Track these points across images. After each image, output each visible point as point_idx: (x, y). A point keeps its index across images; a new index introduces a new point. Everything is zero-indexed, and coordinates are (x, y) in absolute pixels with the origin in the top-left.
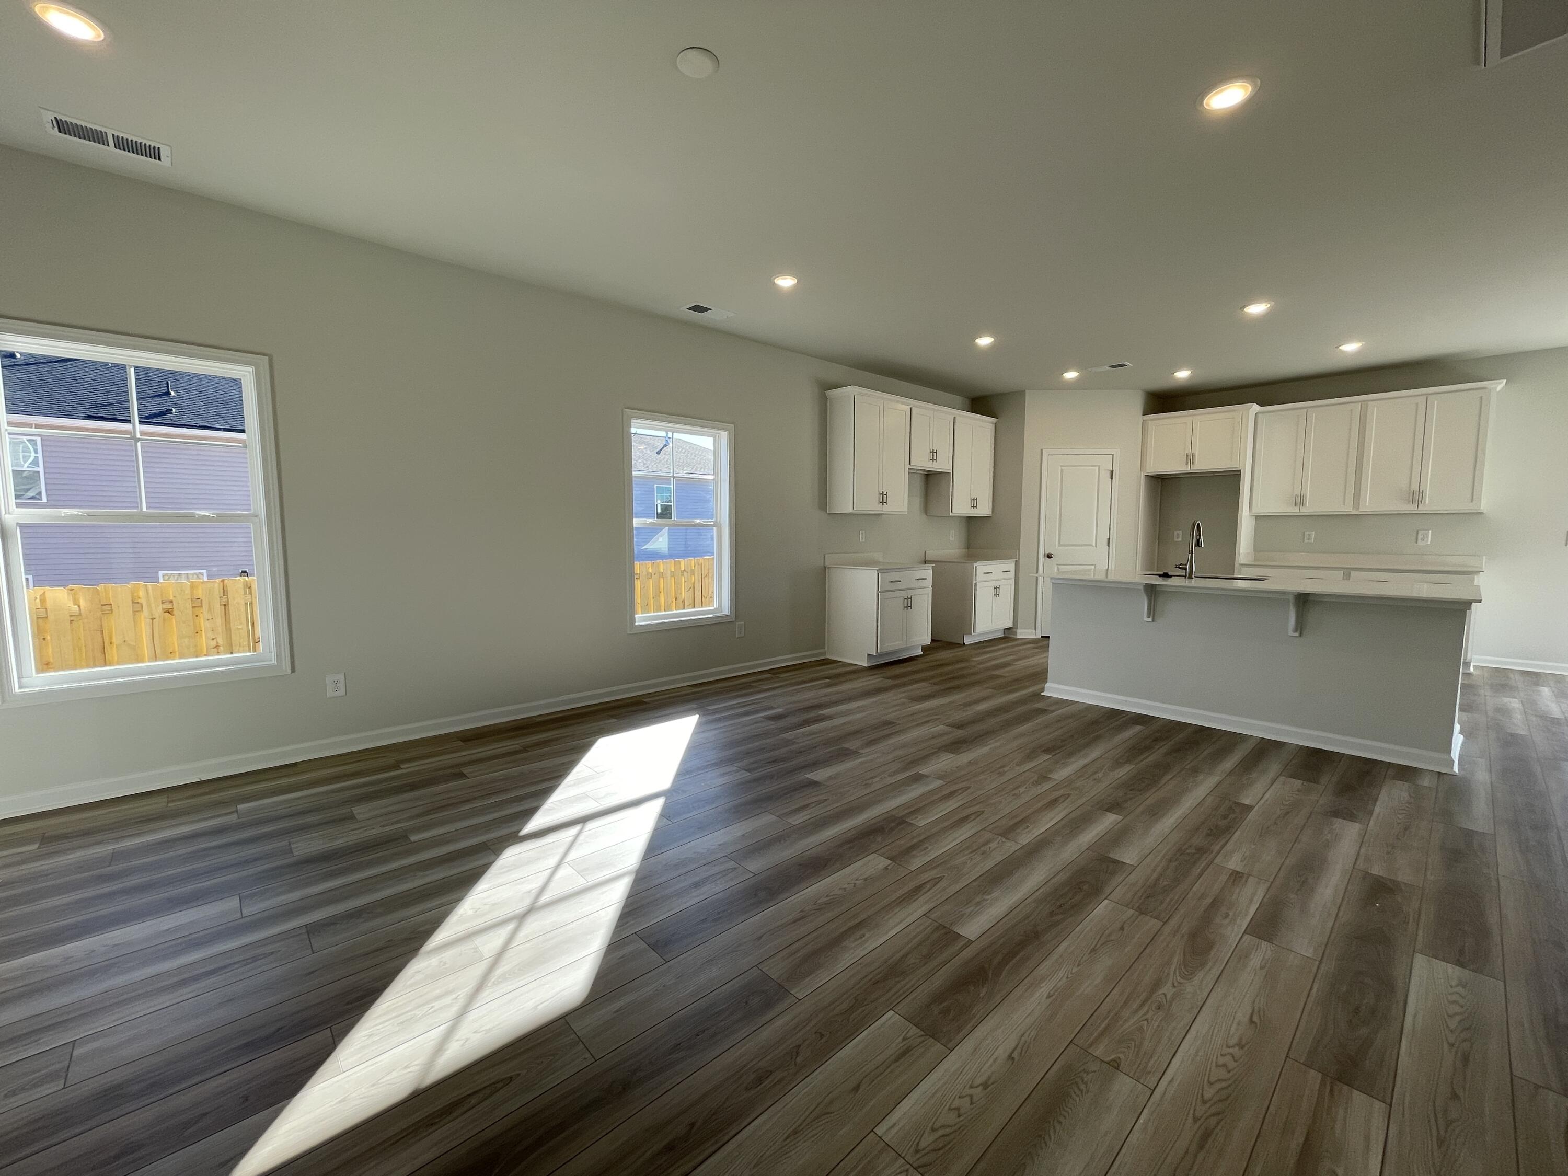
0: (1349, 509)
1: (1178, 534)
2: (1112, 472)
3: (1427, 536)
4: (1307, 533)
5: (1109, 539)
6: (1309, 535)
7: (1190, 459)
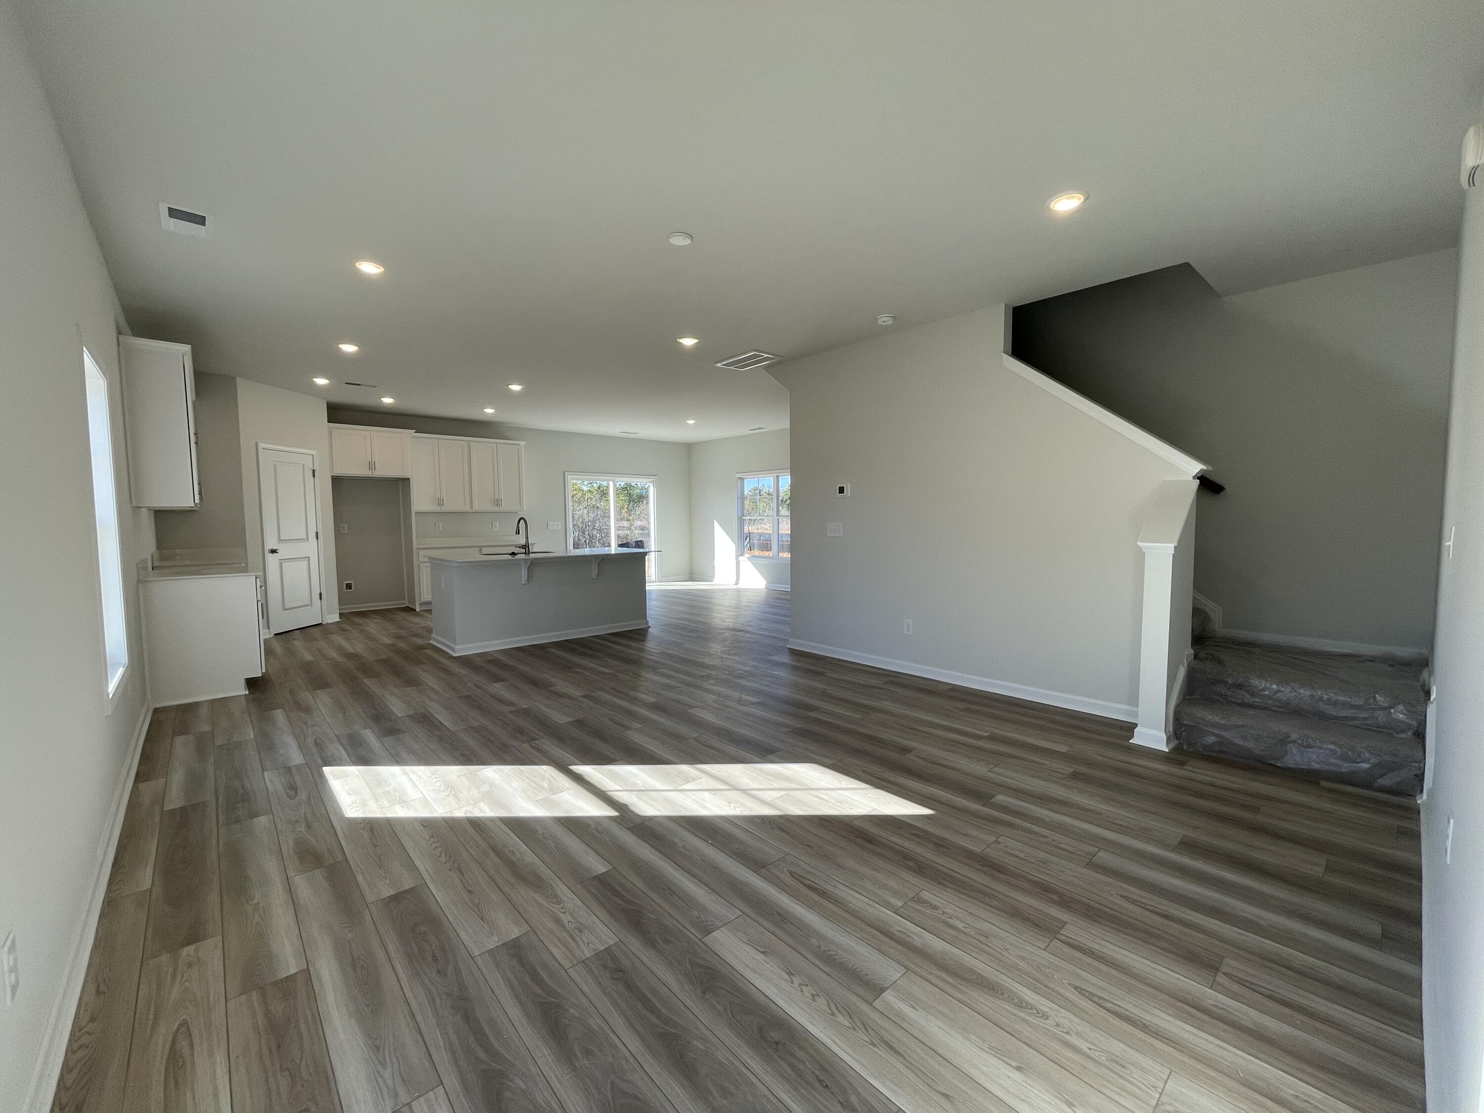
0: (467, 508)
1: (344, 527)
2: (314, 471)
3: (496, 525)
4: (437, 524)
5: (317, 533)
6: (438, 526)
7: (372, 465)
